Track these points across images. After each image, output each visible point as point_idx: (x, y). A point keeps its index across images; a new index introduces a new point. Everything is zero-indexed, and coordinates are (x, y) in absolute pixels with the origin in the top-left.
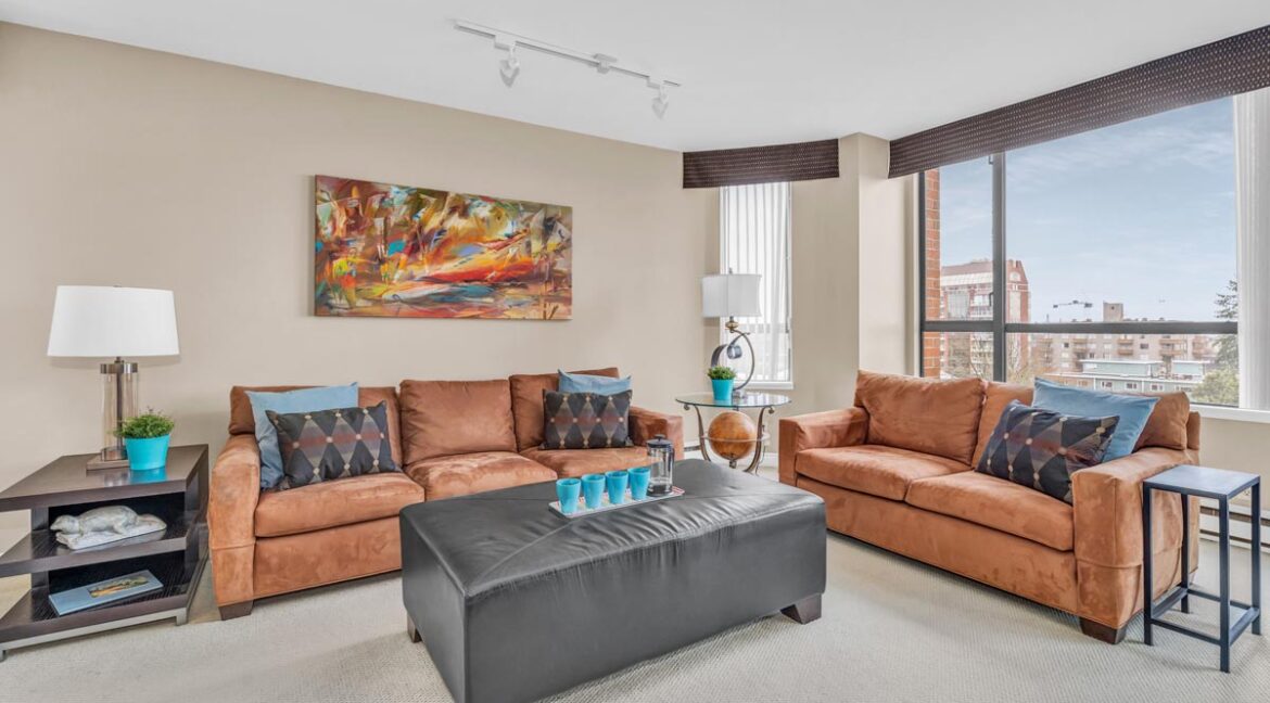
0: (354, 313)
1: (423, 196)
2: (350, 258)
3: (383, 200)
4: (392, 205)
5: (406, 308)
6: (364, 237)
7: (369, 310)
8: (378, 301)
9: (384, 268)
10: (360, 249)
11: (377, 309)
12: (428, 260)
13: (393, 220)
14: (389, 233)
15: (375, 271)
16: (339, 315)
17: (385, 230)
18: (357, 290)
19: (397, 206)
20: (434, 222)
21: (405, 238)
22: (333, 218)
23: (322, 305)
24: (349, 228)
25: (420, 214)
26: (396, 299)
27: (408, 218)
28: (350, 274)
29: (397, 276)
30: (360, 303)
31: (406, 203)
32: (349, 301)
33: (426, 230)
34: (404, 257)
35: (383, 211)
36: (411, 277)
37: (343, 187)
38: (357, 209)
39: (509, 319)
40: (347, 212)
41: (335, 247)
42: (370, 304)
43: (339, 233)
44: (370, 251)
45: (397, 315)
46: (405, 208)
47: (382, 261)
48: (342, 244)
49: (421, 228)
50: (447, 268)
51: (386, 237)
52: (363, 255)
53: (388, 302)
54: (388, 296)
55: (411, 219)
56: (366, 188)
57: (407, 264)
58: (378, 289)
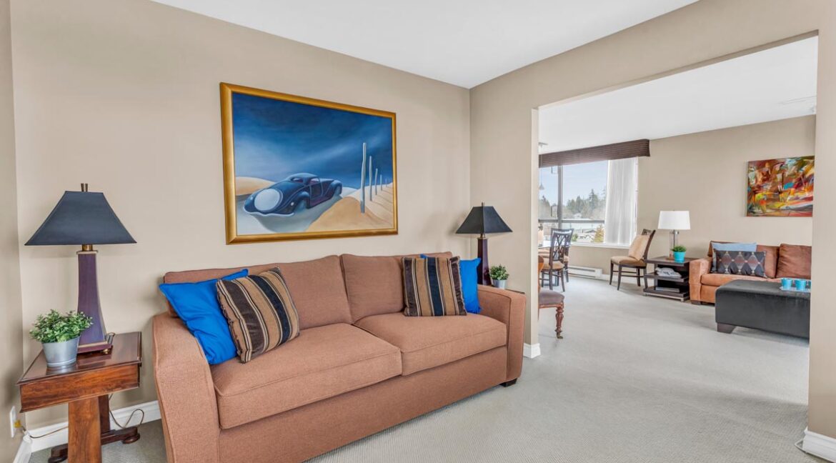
0: (765, 215)
1: (805, 160)
2: (764, 193)
3: (782, 165)
4: (787, 168)
5: (793, 212)
6: (771, 183)
7: (772, 214)
8: (778, 210)
9: (781, 196)
10: (769, 188)
11: (777, 213)
12: (808, 190)
13: (787, 174)
14: (785, 180)
15: (777, 197)
16: (758, 216)
17: (783, 179)
18: (767, 206)
19: (789, 168)
20: (812, 172)
21: (794, 181)
22: (756, 177)
23: (750, 212)
24: (764, 180)
25: (804, 169)
26: (788, 209)
27: (796, 172)
28: (764, 199)
29: (789, 198)
30: (768, 211)
31: (795, 165)
32: (763, 210)
33: (807, 176)
34: (793, 189)
35: (782, 171)
36: (797, 198)
37: (761, 164)
38: (768, 172)
40: (763, 174)
41: (756, 189)
42: (773, 211)
43: (758, 183)
44: (774, 189)
45: (788, 215)
46: (794, 167)
47: (780, 193)
48: (759, 187)
49: (803, 175)
51: (783, 182)
52: (770, 191)
53: (782, 210)
54: (784, 207)
55: (798, 171)
56: (772, 162)
57: (794, 193)
58: (777, 205)
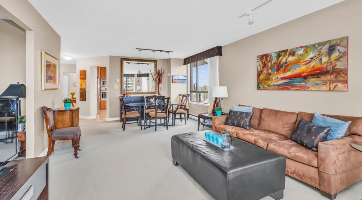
0: (265, 89)
1: (280, 53)
2: (263, 75)
3: (270, 58)
4: (272, 58)
5: (276, 87)
6: (266, 69)
7: (267, 88)
8: (269, 86)
9: (271, 76)
10: (265, 72)
11: (269, 88)
12: (282, 72)
13: (273, 62)
14: (272, 66)
15: (269, 78)
16: (261, 89)
17: (271, 66)
18: (265, 83)
19: (274, 58)
20: (284, 60)
21: (276, 67)
22: (260, 66)
23: (258, 88)
24: (263, 67)
25: (280, 59)
26: (274, 85)
27: (276, 61)
28: (263, 79)
29: (274, 78)
30: (266, 86)
31: (276, 57)
32: (263, 86)
33: (281, 63)
34: (275, 72)
35: (270, 61)
36: (278, 78)
37: (262, 57)
38: (265, 62)
39: (312, 90)
40: (263, 63)
41: (260, 73)
42: (267, 86)
43: (261, 69)
44: (267, 72)
45: (274, 89)
46: (276, 58)
47: (270, 75)
48: (262, 71)
49: (280, 63)
50: (288, 74)
51: (271, 68)
52: (266, 74)
53: (272, 86)
54: (272, 84)
55: (277, 61)
56: (266, 56)
57: (276, 75)
58: (269, 82)
